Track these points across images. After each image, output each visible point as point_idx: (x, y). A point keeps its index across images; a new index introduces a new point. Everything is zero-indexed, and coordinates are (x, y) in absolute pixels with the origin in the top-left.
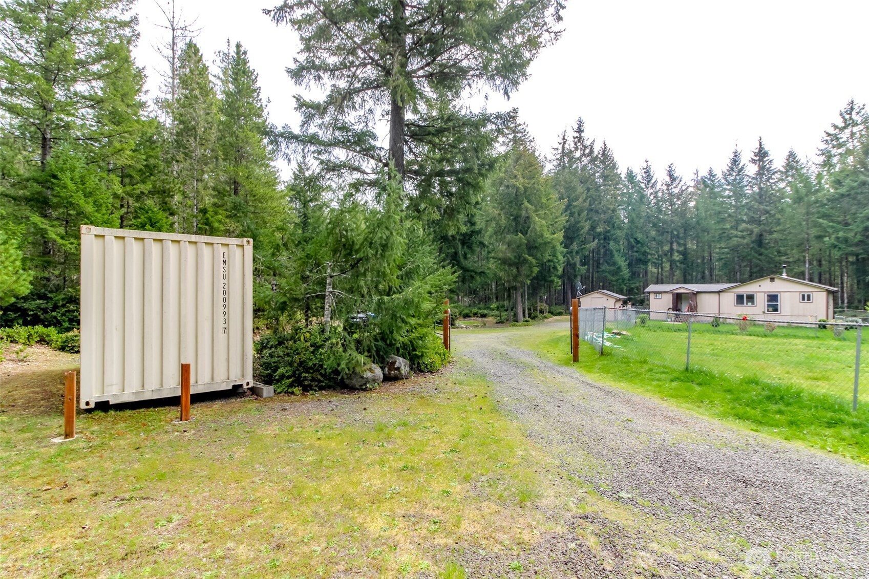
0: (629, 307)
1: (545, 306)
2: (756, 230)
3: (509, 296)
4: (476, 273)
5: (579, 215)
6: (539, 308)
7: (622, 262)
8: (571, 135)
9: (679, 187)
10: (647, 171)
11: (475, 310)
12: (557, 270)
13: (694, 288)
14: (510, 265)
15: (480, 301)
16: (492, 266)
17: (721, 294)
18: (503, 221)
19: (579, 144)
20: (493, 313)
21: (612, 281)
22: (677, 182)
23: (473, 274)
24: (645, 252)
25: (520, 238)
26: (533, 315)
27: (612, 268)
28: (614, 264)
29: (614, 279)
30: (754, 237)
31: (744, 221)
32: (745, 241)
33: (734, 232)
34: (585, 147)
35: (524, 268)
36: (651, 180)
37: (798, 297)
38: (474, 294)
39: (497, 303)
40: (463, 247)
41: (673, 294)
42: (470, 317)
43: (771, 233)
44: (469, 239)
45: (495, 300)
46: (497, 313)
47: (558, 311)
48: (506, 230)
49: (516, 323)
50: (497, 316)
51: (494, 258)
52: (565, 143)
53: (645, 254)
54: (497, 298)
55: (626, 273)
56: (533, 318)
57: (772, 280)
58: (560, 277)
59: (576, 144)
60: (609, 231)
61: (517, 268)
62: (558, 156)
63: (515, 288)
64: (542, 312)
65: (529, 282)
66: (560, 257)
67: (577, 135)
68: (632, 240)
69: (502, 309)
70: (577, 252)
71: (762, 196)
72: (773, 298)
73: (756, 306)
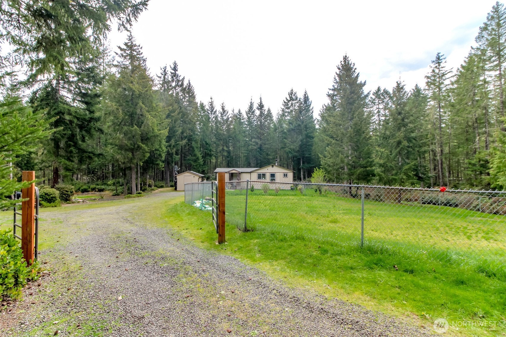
0: (205, 181)
1: (152, 182)
2: (260, 142)
3: (125, 175)
4: (94, 155)
5: (175, 122)
6: (148, 183)
7: (199, 155)
8: (169, 70)
9: (227, 116)
10: (211, 104)
11: (92, 186)
12: (162, 157)
13: (240, 170)
14: (126, 150)
15: (98, 179)
16: (110, 150)
17: (252, 173)
18: (121, 115)
19: (174, 78)
20: (110, 187)
21: (194, 166)
22: (226, 113)
23: (91, 155)
24: (211, 150)
25: (136, 129)
26: (144, 188)
27: (194, 158)
28: (195, 155)
29: (195, 164)
30: (259, 146)
31: (255, 138)
32: (255, 147)
33: (250, 142)
34: (179, 81)
35: (138, 153)
36: (213, 109)
37: (282, 175)
38: (93, 173)
39: (114, 181)
40: (81, 131)
41: (230, 174)
42: (89, 191)
43: (265, 144)
44: (88, 125)
45: (111, 178)
46: (114, 187)
47: (161, 185)
48: (123, 123)
49: (131, 195)
50: (113, 190)
51: (111, 144)
52: (165, 74)
53: (210, 150)
54: (113, 176)
55: (201, 161)
56: (144, 191)
57: (273, 166)
58: (163, 162)
59: (172, 77)
60: (191, 136)
61: (133, 153)
62: (161, 82)
63: (130, 168)
64: (150, 186)
65: (142, 164)
66: (164, 148)
67: (173, 72)
68: (204, 142)
69: (118, 185)
70: (174, 146)
71: (261, 126)
72: (273, 175)
73: (266, 180)
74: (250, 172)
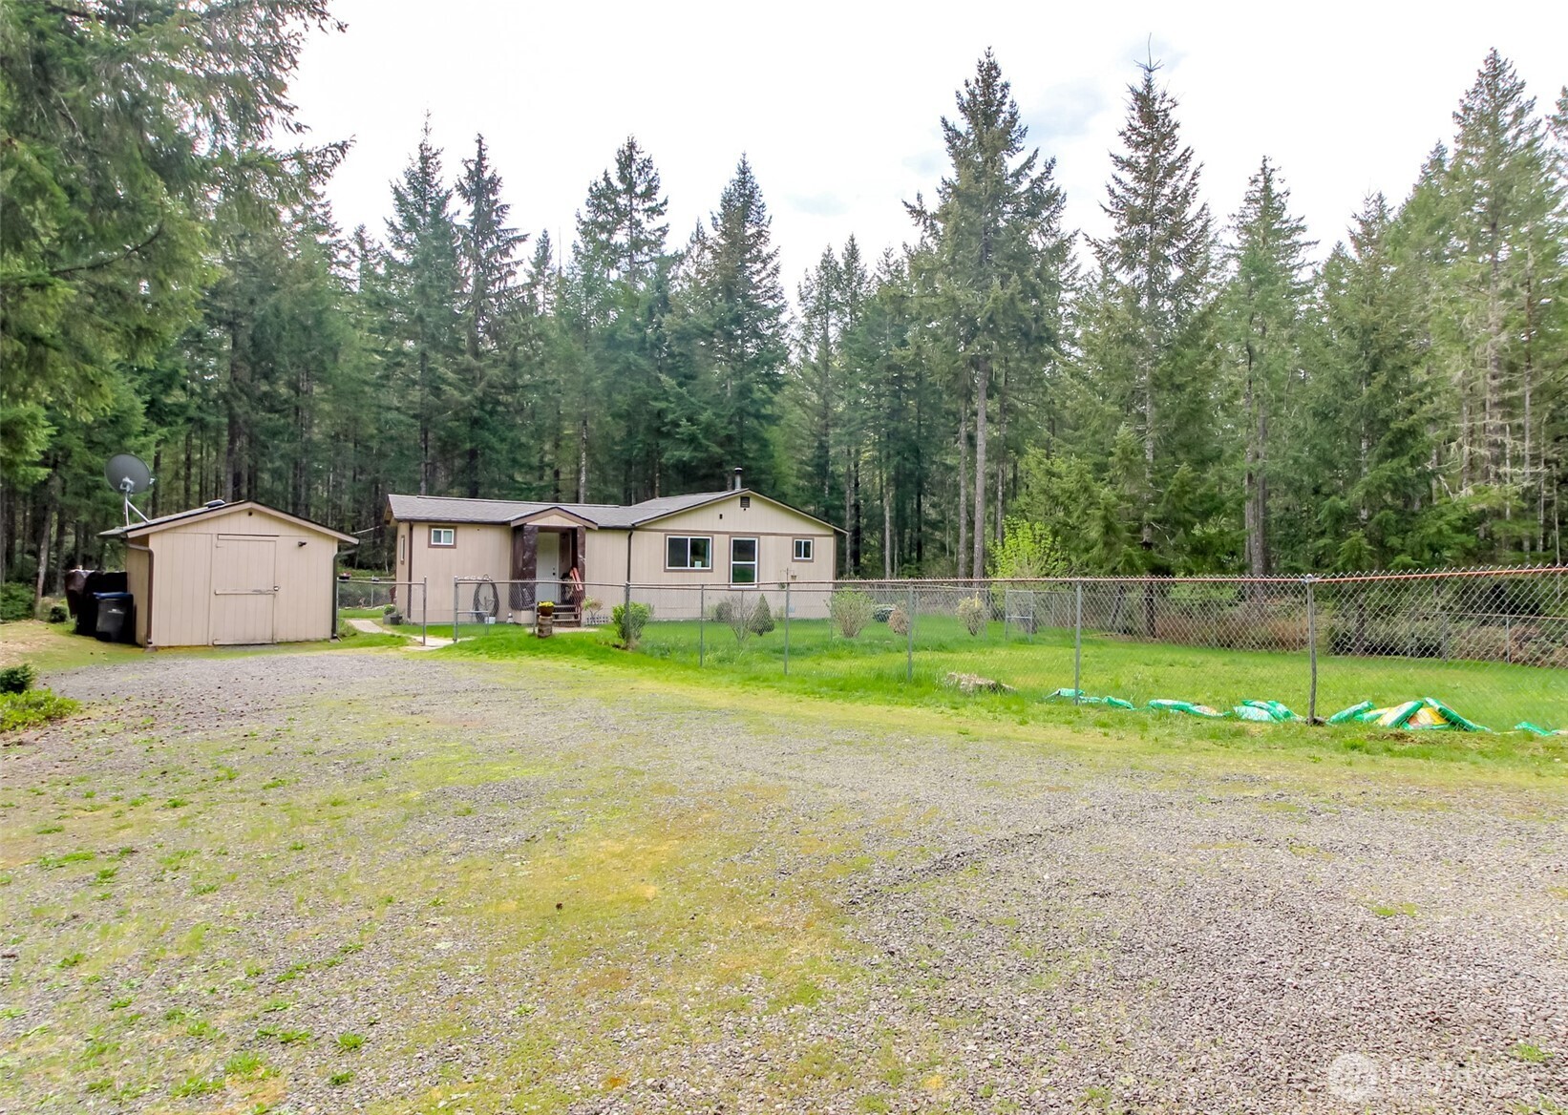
17: (635, 533)
37: (788, 545)
41: (515, 532)
57: (745, 499)
72: (744, 549)
73: (711, 571)
74: (630, 530)
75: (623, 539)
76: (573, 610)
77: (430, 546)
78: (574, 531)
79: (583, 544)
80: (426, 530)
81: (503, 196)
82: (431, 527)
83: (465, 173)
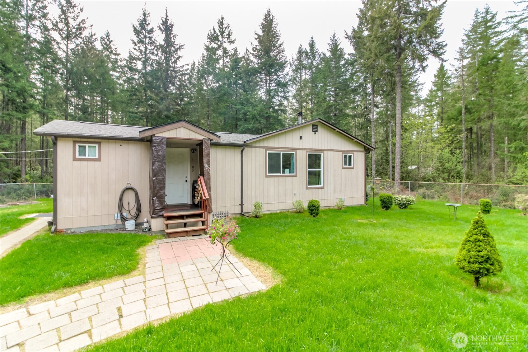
17: (246, 149)
57: (315, 128)
73: (296, 176)
74: (242, 146)
75: (238, 152)
76: (200, 215)
77: (75, 159)
78: (200, 144)
79: (208, 154)
80: (71, 144)
81: (175, 31)
82: (75, 142)
83: (161, 22)
